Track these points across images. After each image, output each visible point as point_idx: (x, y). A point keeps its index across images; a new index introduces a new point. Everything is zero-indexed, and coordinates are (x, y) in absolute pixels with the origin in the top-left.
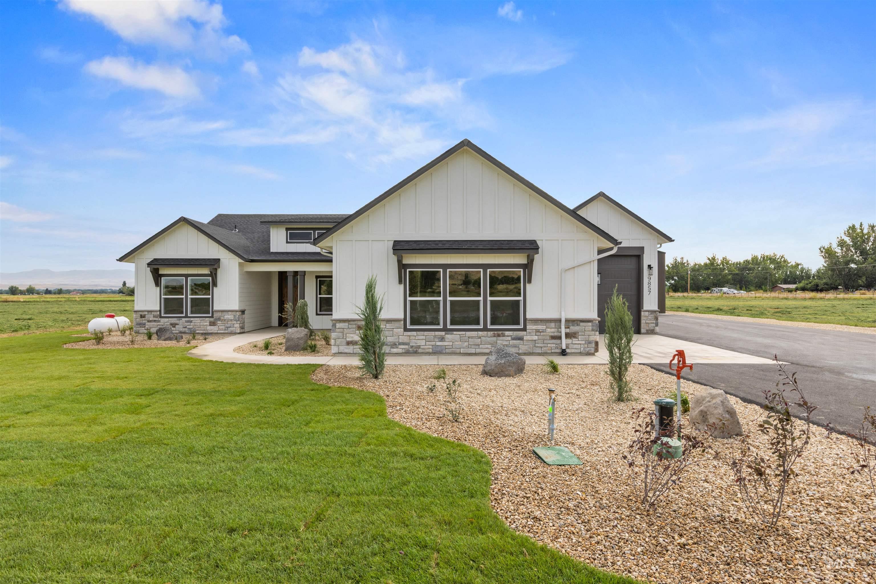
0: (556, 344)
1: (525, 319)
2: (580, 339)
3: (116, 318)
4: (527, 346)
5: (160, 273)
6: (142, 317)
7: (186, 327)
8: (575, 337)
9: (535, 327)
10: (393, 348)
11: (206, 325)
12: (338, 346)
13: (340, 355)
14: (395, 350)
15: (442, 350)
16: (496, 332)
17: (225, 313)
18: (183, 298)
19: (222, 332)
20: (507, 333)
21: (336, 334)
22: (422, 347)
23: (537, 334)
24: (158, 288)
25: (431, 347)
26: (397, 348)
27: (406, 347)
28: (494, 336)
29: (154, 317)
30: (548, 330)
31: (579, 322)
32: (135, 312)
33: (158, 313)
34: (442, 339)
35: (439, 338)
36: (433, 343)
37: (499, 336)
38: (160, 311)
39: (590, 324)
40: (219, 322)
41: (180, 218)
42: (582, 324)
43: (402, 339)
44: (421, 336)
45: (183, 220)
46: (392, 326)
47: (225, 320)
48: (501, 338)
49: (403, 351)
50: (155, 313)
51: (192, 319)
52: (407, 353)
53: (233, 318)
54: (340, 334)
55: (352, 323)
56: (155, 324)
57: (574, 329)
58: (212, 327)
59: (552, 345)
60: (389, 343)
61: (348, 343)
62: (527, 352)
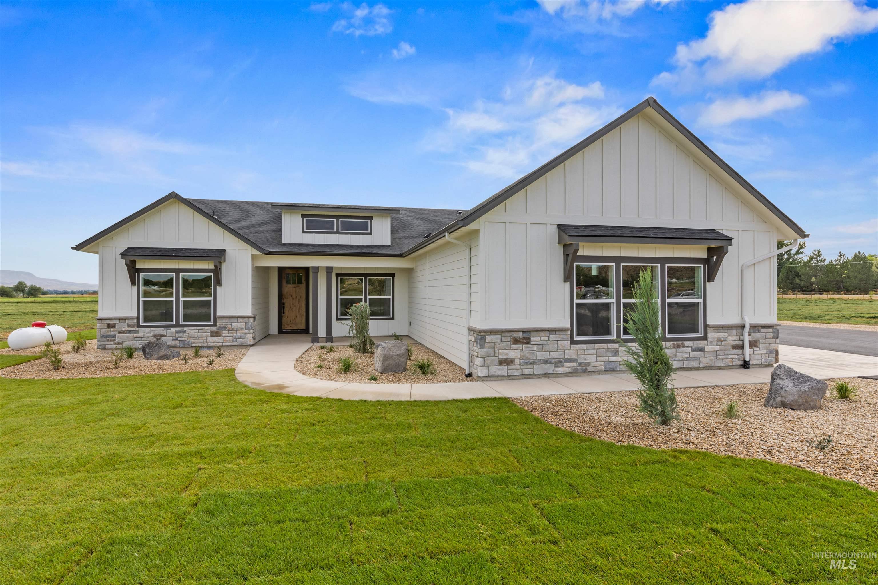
0: (738, 355)
1: (706, 326)
2: (761, 349)
3: (47, 327)
4: (708, 358)
5: (137, 267)
6: (109, 326)
7: (177, 340)
8: (755, 346)
9: (716, 335)
10: (558, 367)
11: (207, 337)
12: (488, 366)
13: (489, 379)
14: (560, 370)
15: (616, 367)
16: (675, 343)
17: (232, 320)
18: (172, 301)
19: (229, 344)
20: (687, 343)
21: (485, 350)
22: (593, 364)
23: (719, 343)
24: (135, 288)
25: (602, 363)
26: (563, 366)
27: (574, 364)
28: (674, 348)
29: (129, 326)
30: (730, 338)
31: (760, 328)
32: (100, 320)
33: (135, 321)
34: (616, 353)
35: (612, 352)
36: (606, 358)
37: (679, 347)
38: (138, 318)
39: (771, 330)
40: (224, 332)
41: (170, 194)
42: (763, 330)
43: (570, 354)
44: (591, 349)
45: (173, 197)
46: (556, 338)
47: (233, 329)
48: (681, 350)
49: (570, 371)
50: (130, 322)
51: (185, 328)
52: (574, 373)
53: (244, 327)
54: (490, 350)
55: (506, 334)
56: (131, 335)
57: (756, 336)
58: (215, 339)
59: (734, 357)
60: (553, 361)
61: (501, 363)
62: (708, 365)
